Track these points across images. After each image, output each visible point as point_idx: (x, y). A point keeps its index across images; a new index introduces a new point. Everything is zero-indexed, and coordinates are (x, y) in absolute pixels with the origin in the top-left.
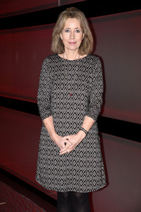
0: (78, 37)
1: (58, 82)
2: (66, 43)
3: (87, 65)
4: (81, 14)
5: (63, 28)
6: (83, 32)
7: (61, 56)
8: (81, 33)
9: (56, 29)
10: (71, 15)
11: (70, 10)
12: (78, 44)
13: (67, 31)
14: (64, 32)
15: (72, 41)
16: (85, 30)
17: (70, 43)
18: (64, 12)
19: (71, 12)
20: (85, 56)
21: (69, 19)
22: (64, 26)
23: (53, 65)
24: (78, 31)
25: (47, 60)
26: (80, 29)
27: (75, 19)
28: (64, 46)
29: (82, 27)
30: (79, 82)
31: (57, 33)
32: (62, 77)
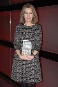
0: (31, 16)
1: (23, 35)
2: (26, 19)
3: (35, 28)
4: (32, 6)
6: (33, 14)
8: (32, 14)
9: (21, 13)
10: (28, 6)
11: (27, 5)
12: (31, 19)
13: (26, 13)
16: (34, 13)
17: (27, 18)
18: (25, 5)
19: (28, 5)
21: (27, 8)
23: (21, 28)
24: (31, 13)
25: (18, 26)
26: (32, 12)
27: (29, 8)
28: (25, 20)
29: (33, 12)
30: (32, 35)
31: (22, 14)
32: (25, 33)
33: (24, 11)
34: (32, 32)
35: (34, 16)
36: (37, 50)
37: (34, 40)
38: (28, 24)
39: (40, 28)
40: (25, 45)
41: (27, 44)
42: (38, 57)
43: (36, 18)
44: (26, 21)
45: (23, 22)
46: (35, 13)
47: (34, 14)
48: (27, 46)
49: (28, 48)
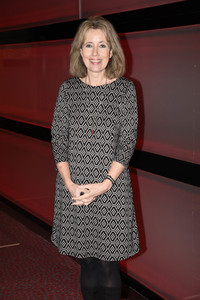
0: (104, 53)
1: (77, 114)
2: (87, 63)
3: (116, 92)
5: (83, 43)
6: (111, 48)
7: (83, 80)
8: (107, 48)
10: (93, 25)
11: (94, 19)
12: (105, 63)
13: (89, 46)
14: (84, 47)
16: (113, 45)
19: (95, 22)
21: (91, 30)
22: (84, 40)
23: (71, 91)
24: (103, 46)
25: (65, 85)
26: (105, 44)
27: (99, 30)
28: (86, 68)
29: (109, 41)
30: (104, 115)
31: (75, 50)
32: (82, 108)
33: (81, 38)
35: (114, 53)
36: (119, 161)
37: (108, 129)
38: (97, 78)
43: (119, 59)
45: (79, 74)
46: (116, 46)
47: (113, 47)
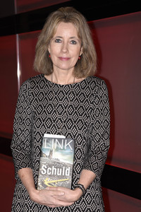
0: (74, 51)
1: (43, 116)
2: (55, 59)
3: (87, 92)
4: (80, 19)
5: (52, 37)
6: (82, 45)
7: (48, 78)
8: (78, 45)
9: (41, 37)
10: (65, 17)
12: (74, 61)
13: (58, 41)
14: (53, 43)
15: (65, 56)
16: (84, 41)
17: (61, 58)
18: (56, 13)
19: (66, 14)
20: (83, 79)
21: (62, 24)
22: (53, 33)
23: (36, 91)
24: (74, 42)
25: (28, 83)
26: (76, 39)
27: (70, 24)
28: (52, 63)
29: (80, 37)
30: (74, 117)
31: (43, 43)
32: (50, 109)
33: (50, 31)
34: (76, 104)
35: (85, 51)
36: (94, 170)
37: (80, 132)
38: (63, 76)
39: (103, 92)
40: (51, 152)
41: (57, 149)
42: (98, 192)
43: (90, 57)
44: (55, 68)
45: (44, 70)
46: (88, 43)
47: (85, 44)
48: (57, 156)
49: (61, 161)
